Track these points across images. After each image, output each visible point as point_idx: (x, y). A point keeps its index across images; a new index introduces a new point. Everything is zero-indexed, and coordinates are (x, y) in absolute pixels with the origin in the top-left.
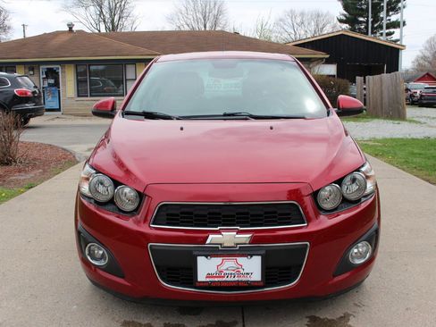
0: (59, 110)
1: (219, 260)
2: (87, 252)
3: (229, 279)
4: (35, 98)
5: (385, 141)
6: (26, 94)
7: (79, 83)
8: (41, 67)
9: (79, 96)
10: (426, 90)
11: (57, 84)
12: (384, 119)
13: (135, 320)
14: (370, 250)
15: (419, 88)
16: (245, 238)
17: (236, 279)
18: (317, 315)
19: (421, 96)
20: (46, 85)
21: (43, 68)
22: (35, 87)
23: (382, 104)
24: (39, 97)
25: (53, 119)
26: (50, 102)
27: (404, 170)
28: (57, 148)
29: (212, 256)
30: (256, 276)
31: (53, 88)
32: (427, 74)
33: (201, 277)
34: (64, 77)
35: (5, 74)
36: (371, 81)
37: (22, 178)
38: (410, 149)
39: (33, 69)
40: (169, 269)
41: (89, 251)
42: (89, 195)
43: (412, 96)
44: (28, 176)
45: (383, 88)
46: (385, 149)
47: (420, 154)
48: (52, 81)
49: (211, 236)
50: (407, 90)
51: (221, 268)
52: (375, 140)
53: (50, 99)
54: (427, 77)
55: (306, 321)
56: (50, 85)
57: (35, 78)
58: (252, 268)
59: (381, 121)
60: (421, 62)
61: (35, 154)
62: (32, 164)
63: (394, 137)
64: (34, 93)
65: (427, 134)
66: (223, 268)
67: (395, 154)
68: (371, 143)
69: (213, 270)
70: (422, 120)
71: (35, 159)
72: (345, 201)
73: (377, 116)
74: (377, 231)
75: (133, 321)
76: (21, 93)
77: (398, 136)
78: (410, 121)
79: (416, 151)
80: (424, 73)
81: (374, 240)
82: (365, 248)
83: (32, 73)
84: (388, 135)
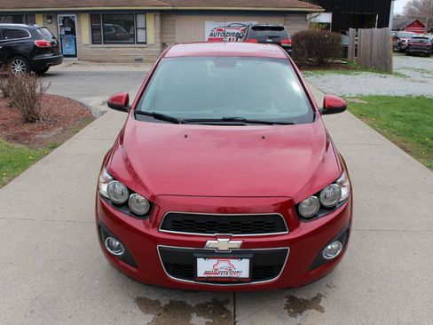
0: (75, 56)
1: (215, 261)
2: (106, 245)
3: (223, 276)
4: (54, 48)
5: (370, 98)
6: (45, 45)
7: (94, 30)
8: (58, 16)
9: (93, 43)
10: (414, 40)
11: (73, 32)
12: (373, 71)
13: (146, 296)
14: (341, 248)
15: (407, 36)
16: (236, 244)
17: (229, 275)
18: (295, 295)
19: (409, 45)
20: (63, 33)
21: (60, 17)
22: (54, 38)
23: (371, 56)
24: (57, 47)
25: (70, 65)
26: (68, 48)
27: (384, 135)
28: (76, 102)
29: (209, 258)
30: (245, 273)
31: (70, 36)
32: (417, 21)
33: (200, 274)
34: (80, 26)
35: (25, 26)
36: (363, 34)
37: (45, 136)
38: (392, 109)
39: (50, 18)
40: (174, 265)
41: (108, 243)
42: (107, 196)
43: (400, 44)
44: (51, 134)
45: (374, 41)
46: (370, 109)
47: (401, 117)
48: (69, 29)
49: (209, 242)
50: (396, 38)
51: (216, 267)
52: (362, 97)
53: (67, 45)
54: (417, 24)
55: (285, 301)
56: (67, 33)
57: (53, 26)
58: (242, 268)
59: (369, 75)
60: (412, 7)
61: (56, 110)
62: (54, 120)
63: (379, 94)
64: (53, 43)
65: (409, 92)
66: (218, 267)
67: (378, 115)
68: (357, 101)
69: (210, 269)
70: (407, 73)
71: (56, 116)
72: (323, 208)
73: (366, 69)
74: (348, 231)
75: (145, 298)
76: (41, 44)
77: (384, 93)
78: (396, 74)
79: (397, 113)
80: (413, 20)
81: (344, 238)
82: (337, 245)
83: (50, 21)
84: (373, 92)
